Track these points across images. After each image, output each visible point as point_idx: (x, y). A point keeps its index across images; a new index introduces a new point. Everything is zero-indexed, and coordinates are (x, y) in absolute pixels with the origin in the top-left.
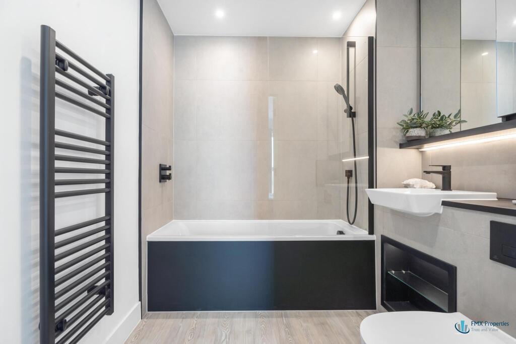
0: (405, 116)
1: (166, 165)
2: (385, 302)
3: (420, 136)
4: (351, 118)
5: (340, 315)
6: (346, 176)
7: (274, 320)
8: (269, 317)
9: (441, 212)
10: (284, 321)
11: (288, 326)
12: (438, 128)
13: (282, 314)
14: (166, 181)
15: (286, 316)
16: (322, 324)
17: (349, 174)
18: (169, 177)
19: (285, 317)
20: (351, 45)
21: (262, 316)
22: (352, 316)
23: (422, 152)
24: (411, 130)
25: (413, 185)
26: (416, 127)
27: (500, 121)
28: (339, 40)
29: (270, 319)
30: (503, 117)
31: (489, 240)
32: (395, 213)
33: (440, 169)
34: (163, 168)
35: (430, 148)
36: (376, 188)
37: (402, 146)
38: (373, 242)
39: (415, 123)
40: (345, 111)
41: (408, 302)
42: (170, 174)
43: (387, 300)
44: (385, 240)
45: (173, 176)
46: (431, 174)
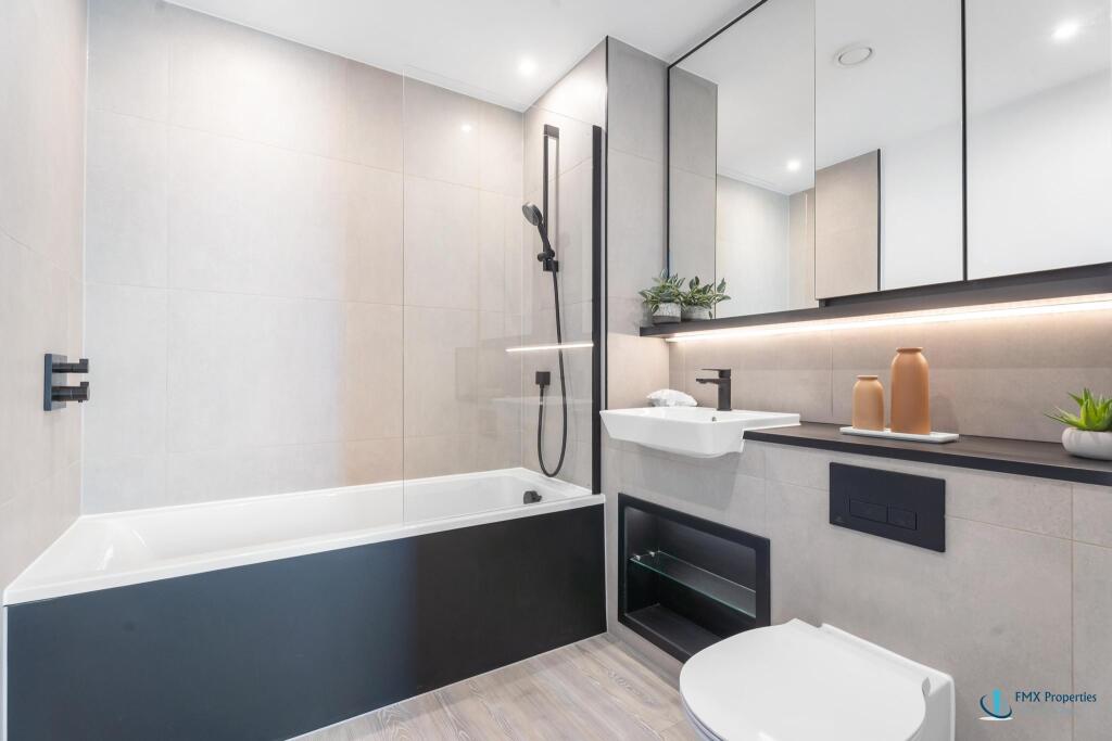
0: (656, 280)
1: (66, 357)
2: (626, 615)
3: (673, 317)
4: (551, 274)
5: (552, 663)
6: (537, 383)
7: (426, 718)
8: (411, 718)
9: (741, 450)
10: (449, 714)
11: (461, 723)
12: (696, 304)
13: (437, 697)
14: (65, 406)
15: (449, 701)
16: (527, 693)
17: (543, 379)
18: (80, 393)
19: (447, 704)
20: (551, 132)
21: (395, 720)
22: (573, 657)
23: (669, 343)
24: (662, 305)
25: (665, 401)
26: (670, 301)
27: (816, 305)
28: (521, 117)
29: (415, 720)
30: (821, 301)
31: (828, 493)
32: (647, 452)
33: (716, 376)
34: (54, 367)
35: (684, 339)
36: (606, 408)
37: (644, 332)
38: (601, 507)
39: (669, 295)
40: (540, 258)
41: (658, 604)
42: (85, 385)
43: (629, 611)
44: (625, 502)
45: (92, 390)
46: (708, 384)
